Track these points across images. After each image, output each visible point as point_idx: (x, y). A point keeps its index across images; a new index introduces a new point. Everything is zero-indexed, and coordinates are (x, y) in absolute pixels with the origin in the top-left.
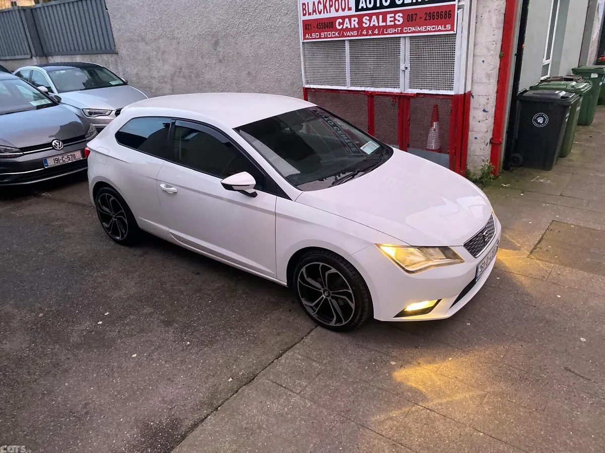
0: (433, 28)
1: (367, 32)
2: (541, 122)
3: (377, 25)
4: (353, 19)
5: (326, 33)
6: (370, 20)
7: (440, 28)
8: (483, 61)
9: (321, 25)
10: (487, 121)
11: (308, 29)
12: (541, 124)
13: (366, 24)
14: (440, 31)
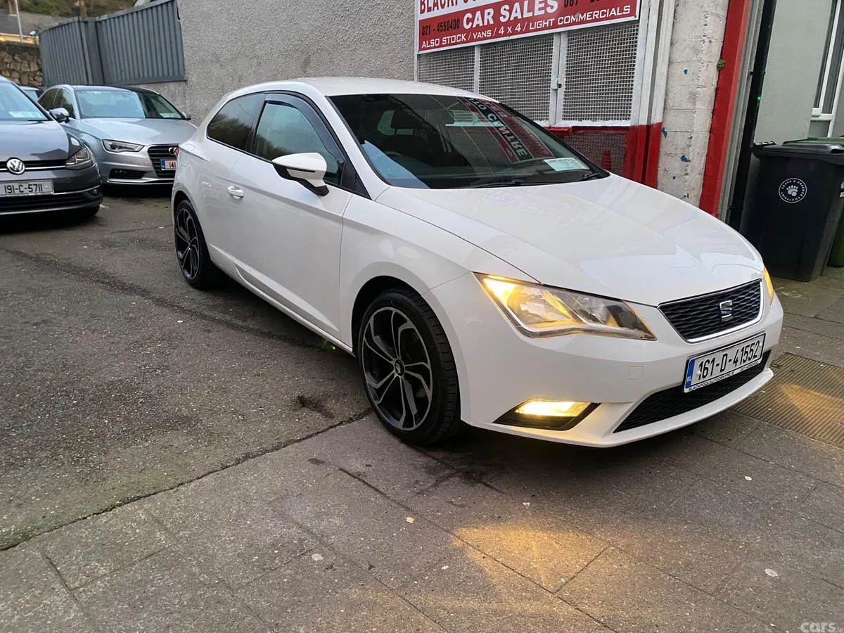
0: (603, 14)
1: (506, 30)
2: (794, 195)
3: (520, 17)
4: (486, 11)
5: (449, 37)
6: (510, 11)
7: (613, 12)
8: (686, 71)
9: (443, 25)
10: (687, 177)
11: (426, 34)
12: (794, 197)
13: (504, 17)
14: (613, 17)
